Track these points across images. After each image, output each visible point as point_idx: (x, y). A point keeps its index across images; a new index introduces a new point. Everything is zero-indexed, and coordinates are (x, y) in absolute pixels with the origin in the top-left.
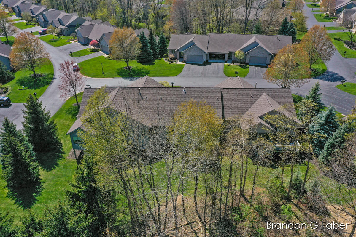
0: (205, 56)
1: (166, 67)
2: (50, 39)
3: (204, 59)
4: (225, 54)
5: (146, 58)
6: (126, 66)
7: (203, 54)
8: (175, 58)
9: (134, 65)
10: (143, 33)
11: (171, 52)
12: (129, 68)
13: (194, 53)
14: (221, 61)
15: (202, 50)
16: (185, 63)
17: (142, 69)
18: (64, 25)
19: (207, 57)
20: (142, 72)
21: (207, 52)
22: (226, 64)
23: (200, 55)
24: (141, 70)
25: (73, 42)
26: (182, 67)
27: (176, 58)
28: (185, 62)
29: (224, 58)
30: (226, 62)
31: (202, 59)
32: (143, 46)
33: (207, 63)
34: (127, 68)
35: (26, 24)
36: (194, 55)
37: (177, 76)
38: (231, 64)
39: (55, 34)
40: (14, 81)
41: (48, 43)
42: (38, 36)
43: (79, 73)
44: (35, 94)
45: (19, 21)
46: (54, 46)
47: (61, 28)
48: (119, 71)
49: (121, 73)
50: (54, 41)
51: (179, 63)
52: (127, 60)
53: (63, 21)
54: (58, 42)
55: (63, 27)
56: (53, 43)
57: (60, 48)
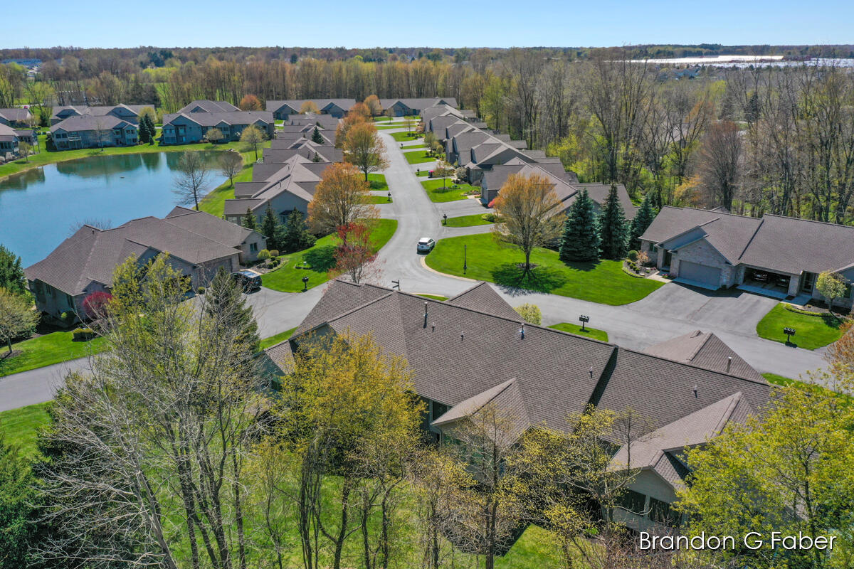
0: (728, 271)
1: (615, 280)
2: (437, 187)
3: (725, 280)
4: (790, 277)
5: (580, 252)
6: (524, 261)
7: (723, 266)
8: (652, 265)
9: (546, 261)
10: (585, 191)
11: (648, 248)
12: (527, 267)
13: (701, 260)
14: (777, 293)
15: (720, 255)
16: (668, 281)
17: (554, 276)
18: (476, 163)
19: (737, 276)
20: (547, 282)
21: (734, 263)
22: (785, 304)
23: (715, 266)
24: (549, 276)
25: (472, 197)
26: (655, 286)
27: (656, 265)
28: (670, 277)
29: (786, 287)
30: (790, 299)
31: (720, 279)
32: (578, 223)
33: (732, 291)
34: (525, 265)
35: (425, 156)
36: (700, 265)
37: (621, 307)
38: (800, 307)
39: (455, 178)
40: (305, 252)
41: (428, 193)
42: (426, 178)
43: (423, 258)
44: (305, 280)
45: (421, 149)
46: (433, 200)
47: (468, 169)
48: (501, 269)
49: (503, 273)
50: (443, 191)
51: (655, 276)
52: (526, 247)
53: (477, 155)
54: (446, 195)
55: (472, 166)
56: (438, 194)
57: (440, 205)
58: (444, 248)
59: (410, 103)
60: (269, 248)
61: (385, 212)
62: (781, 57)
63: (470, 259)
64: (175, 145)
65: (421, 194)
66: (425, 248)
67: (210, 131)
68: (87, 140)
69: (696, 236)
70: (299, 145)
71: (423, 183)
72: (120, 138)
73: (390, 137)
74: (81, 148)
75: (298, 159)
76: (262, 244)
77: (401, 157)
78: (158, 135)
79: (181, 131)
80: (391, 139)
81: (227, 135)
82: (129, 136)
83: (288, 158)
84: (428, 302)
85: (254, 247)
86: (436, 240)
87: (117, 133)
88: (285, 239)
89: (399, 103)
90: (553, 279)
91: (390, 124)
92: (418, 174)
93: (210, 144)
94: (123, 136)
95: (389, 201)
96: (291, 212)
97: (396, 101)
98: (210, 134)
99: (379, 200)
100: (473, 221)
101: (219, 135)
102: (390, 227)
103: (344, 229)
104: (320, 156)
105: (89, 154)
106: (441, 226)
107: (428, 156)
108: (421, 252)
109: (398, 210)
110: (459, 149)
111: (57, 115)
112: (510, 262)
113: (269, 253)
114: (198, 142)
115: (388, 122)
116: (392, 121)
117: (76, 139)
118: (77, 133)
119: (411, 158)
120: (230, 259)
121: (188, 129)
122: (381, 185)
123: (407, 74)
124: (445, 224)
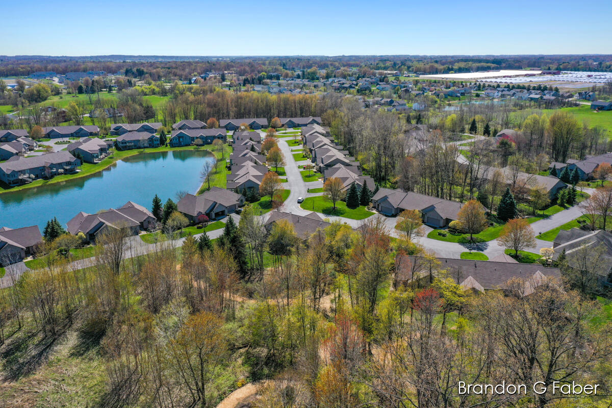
1: (362, 212)
2: (307, 174)
3: (393, 213)
5: (353, 203)
6: (333, 206)
7: (392, 208)
8: (374, 207)
9: (341, 205)
11: (373, 202)
12: (334, 208)
13: (386, 206)
15: (392, 205)
16: (377, 213)
19: (396, 211)
20: (340, 213)
21: (396, 207)
23: (390, 208)
25: (320, 180)
26: (373, 214)
27: (376, 208)
28: (378, 211)
32: (352, 193)
36: (386, 208)
37: (359, 220)
39: (315, 170)
40: (258, 202)
41: (303, 178)
42: (302, 170)
43: (299, 204)
44: (261, 212)
45: (301, 152)
46: (305, 181)
47: (320, 167)
48: (325, 209)
49: (326, 210)
50: (309, 176)
51: (374, 211)
52: (334, 200)
53: (324, 161)
54: (310, 178)
55: (322, 165)
56: (307, 178)
57: (307, 183)
58: (307, 201)
59: (296, 120)
60: (246, 201)
61: (285, 186)
62: (540, 72)
63: (315, 205)
64: (178, 147)
65: (300, 178)
66: (300, 201)
67: (196, 140)
68: (136, 145)
69: (385, 199)
70: (246, 154)
71: (301, 172)
72: (152, 143)
73: (286, 143)
74: (133, 149)
75: (249, 164)
76: (244, 200)
77: (292, 157)
78: (168, 141)
79: (181, 140)
80: (286, 144)
81: (203, 142)
82: (155, 143)
83: (244, 162)
84: (299, 217)
85: (242, 201)
86: (304, 198)
87: (150, 141)
88: (250, 198)
89: (290, 121)
90: (342, 212)
91: (285, 133)
92: (299, 167)
93: (195, 146)
94: (153, 142)
95: (287, 181)
96: (252, 187)
97: (289, 119)
98: (196, 141)
99: (283, 181)
100: (319, 191)
101: (200, 141)
102: (288, 192)
103: (271, 194)
104: (257, 160)
105: (139, 152)
106: (307, 193)
107: (304, 157)
108: (299, 202)
109: (290, 186)
110: (317, 156)
111: (114, 129)
112: (329, 206)
113: (247, 202)
114: (189, 145)
115: (284, 131)
116: (287, 131)
117: (130, 144)
118: (131, 142)
119: (296, 158)
120: (235, 205)
121: (184, 138)
122: (283, 174)
123: (295, 103)
124: (308, 192)
